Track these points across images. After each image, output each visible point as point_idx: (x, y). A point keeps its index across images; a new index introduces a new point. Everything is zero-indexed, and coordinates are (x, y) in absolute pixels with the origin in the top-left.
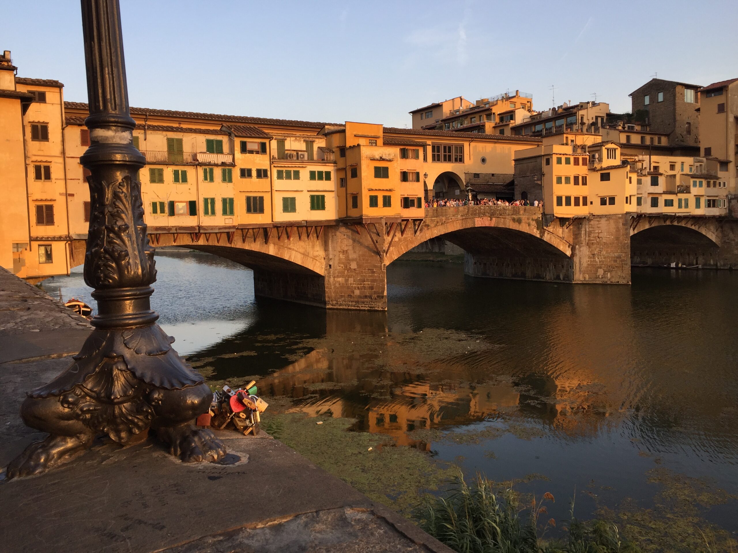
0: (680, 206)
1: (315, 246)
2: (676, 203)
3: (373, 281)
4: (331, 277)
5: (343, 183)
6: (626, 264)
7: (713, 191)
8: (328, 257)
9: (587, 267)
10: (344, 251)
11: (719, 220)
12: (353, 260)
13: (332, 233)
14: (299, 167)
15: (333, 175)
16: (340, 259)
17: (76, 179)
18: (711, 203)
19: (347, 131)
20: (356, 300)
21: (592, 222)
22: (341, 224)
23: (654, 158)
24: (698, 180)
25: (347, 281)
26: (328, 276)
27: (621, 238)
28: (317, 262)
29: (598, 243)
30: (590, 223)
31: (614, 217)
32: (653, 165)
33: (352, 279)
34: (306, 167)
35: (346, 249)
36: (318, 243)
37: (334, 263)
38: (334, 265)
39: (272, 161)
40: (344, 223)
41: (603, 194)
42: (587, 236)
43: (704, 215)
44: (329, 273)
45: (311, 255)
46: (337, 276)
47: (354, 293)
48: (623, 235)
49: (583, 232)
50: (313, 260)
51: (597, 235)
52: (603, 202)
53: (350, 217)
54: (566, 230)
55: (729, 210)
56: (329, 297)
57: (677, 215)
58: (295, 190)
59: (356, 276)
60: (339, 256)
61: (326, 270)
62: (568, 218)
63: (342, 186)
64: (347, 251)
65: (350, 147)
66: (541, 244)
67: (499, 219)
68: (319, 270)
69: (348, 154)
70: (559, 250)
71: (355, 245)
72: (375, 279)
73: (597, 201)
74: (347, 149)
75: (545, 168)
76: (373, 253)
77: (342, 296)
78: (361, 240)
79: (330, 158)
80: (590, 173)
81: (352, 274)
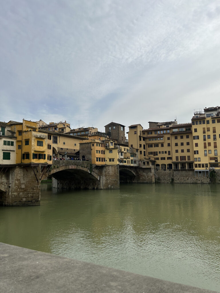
0: (128, 163)
1: (2, 177)
2: (127, 162)
4: (10, 192)
5: (20, 147)
6: (118, 183)
7: (135, 158)
8: (9, 183)
9: (105, 184)
10: (18, 179)
11: (135, 168)
12: (23, 184)
13: (12, 171)
15: (15, 144)
16: (15, 183)
18: (135, 162)
19: (23, 124)
20: (23, 203)
21: (106, 168)
22: (17, 167)
23: (121, 147)
25: (18, 194)
26: (8, 192)
27: (116, 173)
28: (3, 185)
29: (109, 175)
31: (114, 166)
32: (120, 149)
33: (22, 193)
34: (2, 139)
35: (19, 178)
36: (4, 176)
38: (12, 187)
40: (19, 166)
41: (110, 158)
42: (105, 173)
43: (133, 166)
44: (9, 190)
45: (0, 182)
46: (14, 192)
47: (22, 200)
48: (117, 172)
49: (103, 171)
51: (108, 172)
52: (110, 160)
53: (23, 163)
54: (98, 170)
55: (139, 165)
56: (8, 203)
57: (127, 166)
59: (24, 191)
60: (15, 182)
61: (7, 189)
62: (99, 166)
63: (19, 149)
64: (19, 179)
65: (25, 131)
66: (91, 175)
67: (77, 166)
68: (3, 189)
69: (24, 134)
70: (96, 178)
71: (24, 176)
72: (34, 193)
73: (108, 160)
74: (23, 132)
75: (92, 147)
76: (34, 180)
77: (15, 202)
78: (28, 174)
79: (14, 135)
80: (106, 150)
81: (22, 190)
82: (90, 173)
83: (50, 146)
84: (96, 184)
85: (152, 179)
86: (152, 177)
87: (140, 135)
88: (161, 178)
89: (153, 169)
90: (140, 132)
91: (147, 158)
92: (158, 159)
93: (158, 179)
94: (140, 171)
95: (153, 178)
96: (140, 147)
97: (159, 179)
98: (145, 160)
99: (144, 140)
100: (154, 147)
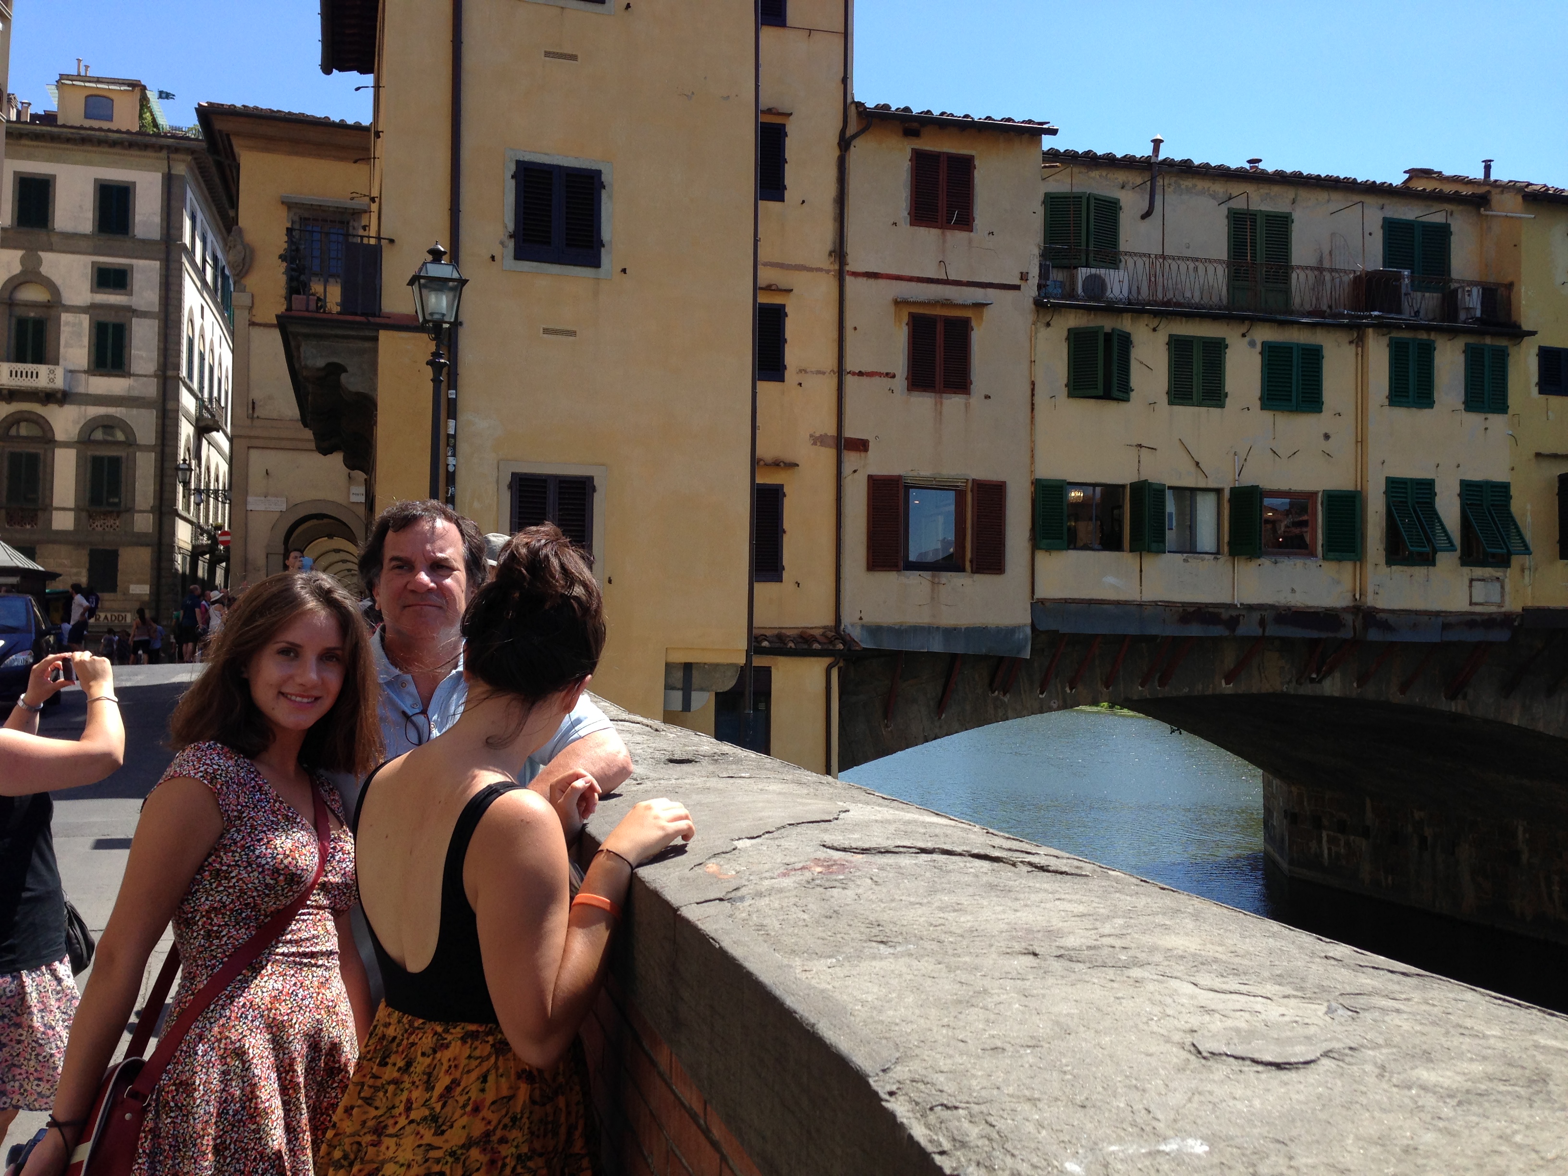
17: (880, 374)
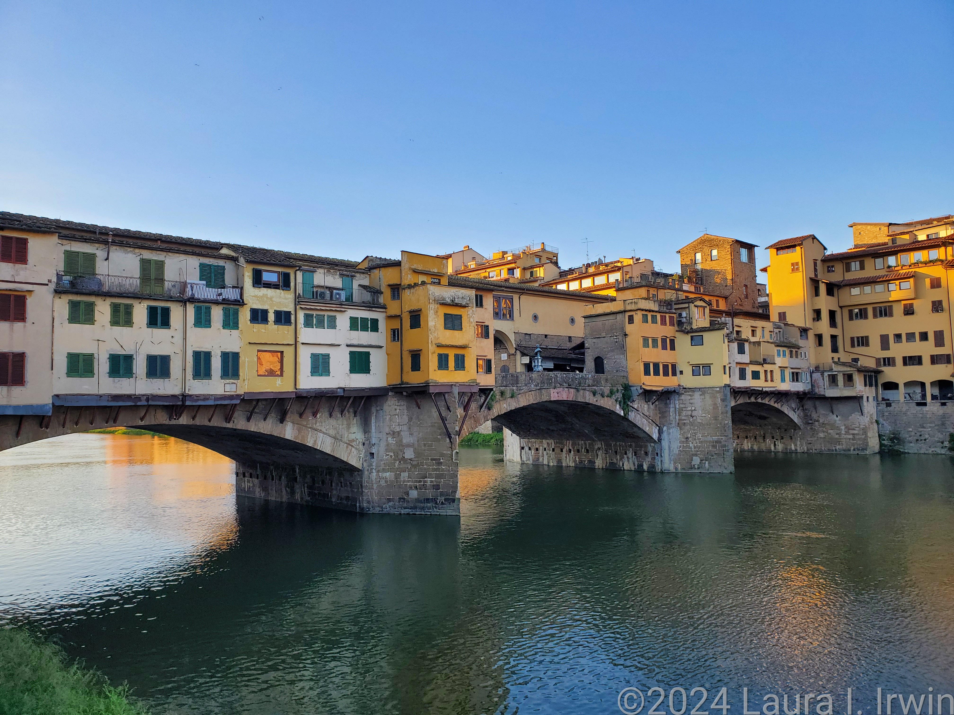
0: (766, 381)
1: (351, 426)
3: (439, 476)
4: (374, 471)
5: (396, 335)
6: (727, 450)
7: (796, 362)
8: (370, 443)
9: (679, 454)
10: (394, 433)
12: (408, 446)
13: (377, 406)
14: (336, 311)
15: (381, 326)
16: (388, 445)
18: (795, 377)
19: (402, 264)
20: (412, 504)
21: (683, 397)
22: (390, 393)
23: (737, 321)
24: (781, 349)
25: (397, 477)
26: (368, 470)
27: (719, 417)
28: (353, 449)
29: (692, 424)
30: (681, 398)
31: (710, 391)
32: (736, 329)
33: (406, 474)
34: (345, 311)
35: (398, 430)
36: (355, 422)
37: (378, 451)
38: (378, 454)
39: (298, 300)
40: (396, 393)
41: (695, 362)
42: (677, 415)
43: (790, 391)
44: (370, 465)
45: (345, 439)
46: (383, 469)
47: (408, 494)
48: (722, 413)
49: (672, 410)
50: (347, 447)
51: (690, 413)
52: (696, 372)
53: (406, 383)
54: (652, 407)
55: (812, 385)
56: (369, 502)
57: (764, 390)
58: (330, 343)
59: (413, 469)
60: (387, 440)
61: (365, 461)
62: (656, 391)
63: (394, 340)
64: (399, 433)
65: (410, 287)
66: (626, 423)
67: (578, 390)
68: (355, 461)
69: (406, 294)
70: (644, 432)
71: (412, 423)
72: (442, 474)
73: (688, 371)
74: (404, 289)
75: (629, 328)
76: (440, 435)
77: (389, 500)
78: (421, 417)
79: (378, 300)
80: (678, 335)
81: (406, 466)
82: (622, 414)
83: (487, 327)
84: (646, 454)
85: (866, 436)
86: (865, 431)
87: (813, 276)
88: (904, 435)
89: (871, 399)
90: (815, 264)
91: (845, 358)
92: (889, 362)
93: (892, 440)
94: (816, 408)
95: (870, 434)
96: (814, 319)
97: (898, 439)
98: (835, 368)
99: (830, 291)
100: (875, 316)
